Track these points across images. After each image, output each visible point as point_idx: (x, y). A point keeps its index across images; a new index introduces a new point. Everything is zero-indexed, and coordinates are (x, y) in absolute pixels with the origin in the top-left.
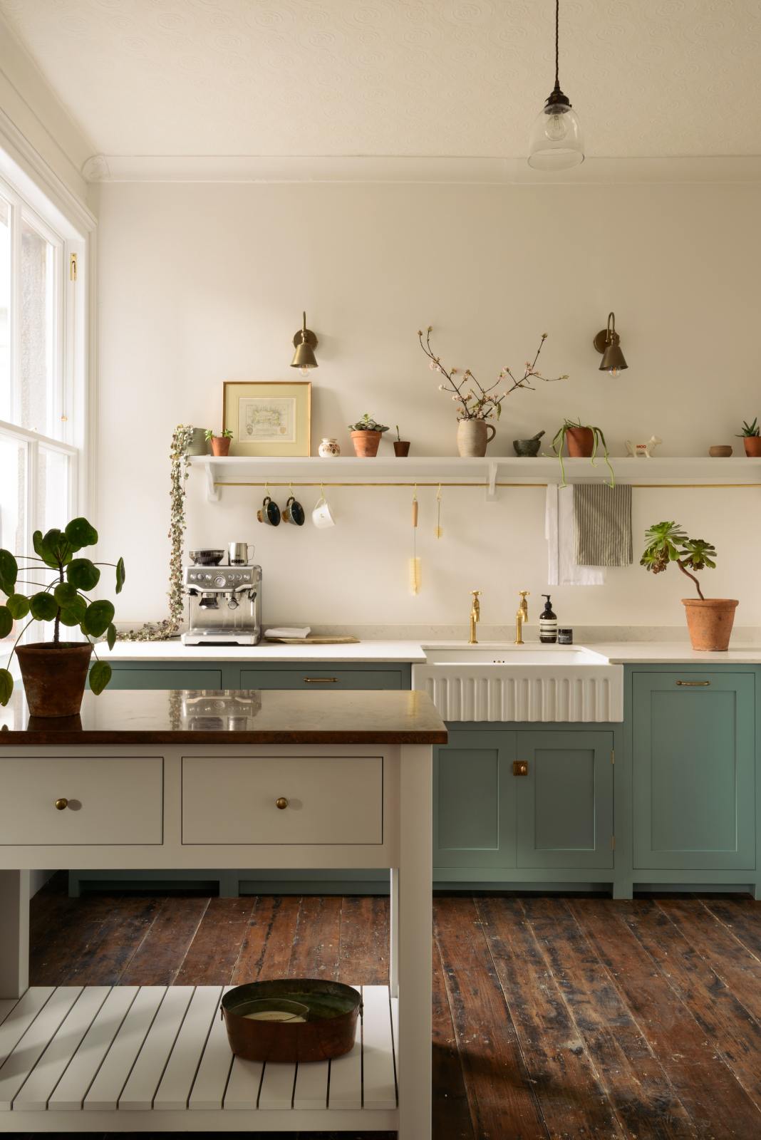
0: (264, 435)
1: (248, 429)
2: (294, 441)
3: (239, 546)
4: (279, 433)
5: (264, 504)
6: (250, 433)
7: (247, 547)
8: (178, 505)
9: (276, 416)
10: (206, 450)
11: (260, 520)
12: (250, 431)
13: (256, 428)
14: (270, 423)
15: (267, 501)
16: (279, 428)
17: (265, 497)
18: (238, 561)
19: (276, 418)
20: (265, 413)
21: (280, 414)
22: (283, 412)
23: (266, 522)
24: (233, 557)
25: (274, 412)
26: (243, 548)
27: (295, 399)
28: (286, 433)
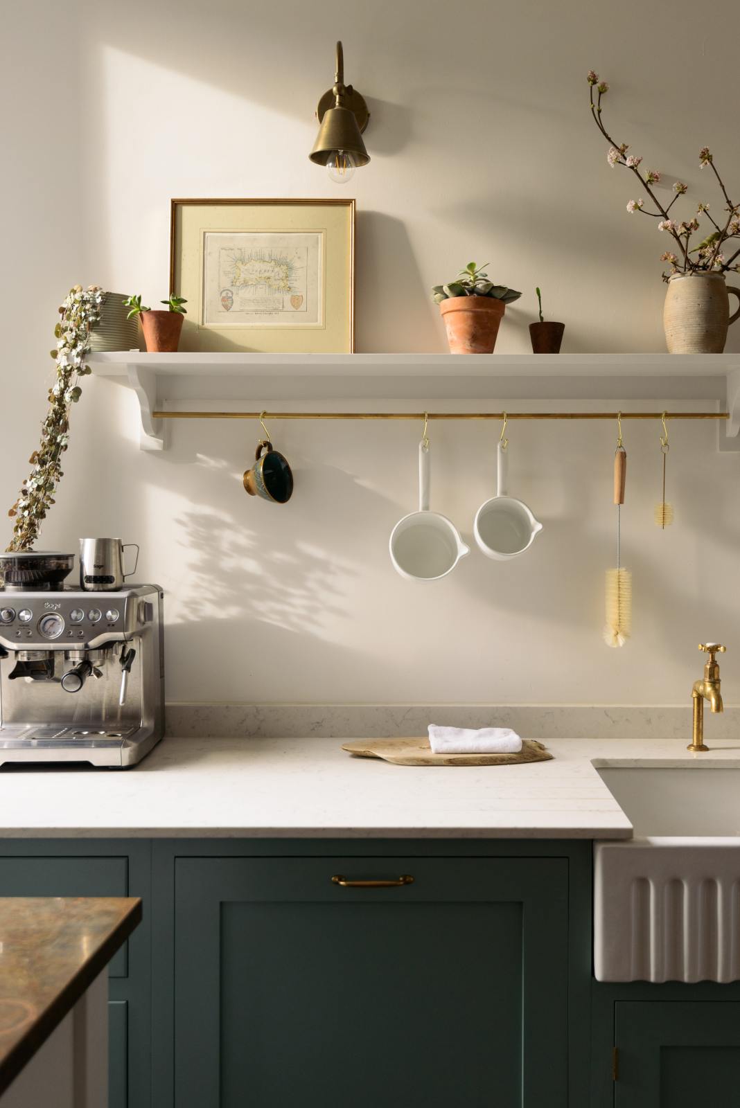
0: (256, 312)
1: (223, 299)
2: (320, 323)
3: (103, 546)
4: (288, 306)
5: (258, 456)
6: (227, 308)
7: (121, 548)
8: (50, 457)
9: (280, 272)
10: (132, 341)
11: (249, 489)
12: (227, 303)
13: (241, 295)
14: (270, 286)
15: (264, 452)
16: (287, 297)
17: (260, 442)
18: (102, 579)
19: (282, 275)
20: (258, 266)
21: (290, 268)
22: (297, 264)
23: (261, 495)
24: (89, 570)
25: (279, 263)
26: (114, 550)
27: (321, 236)
28: (303, 307)
